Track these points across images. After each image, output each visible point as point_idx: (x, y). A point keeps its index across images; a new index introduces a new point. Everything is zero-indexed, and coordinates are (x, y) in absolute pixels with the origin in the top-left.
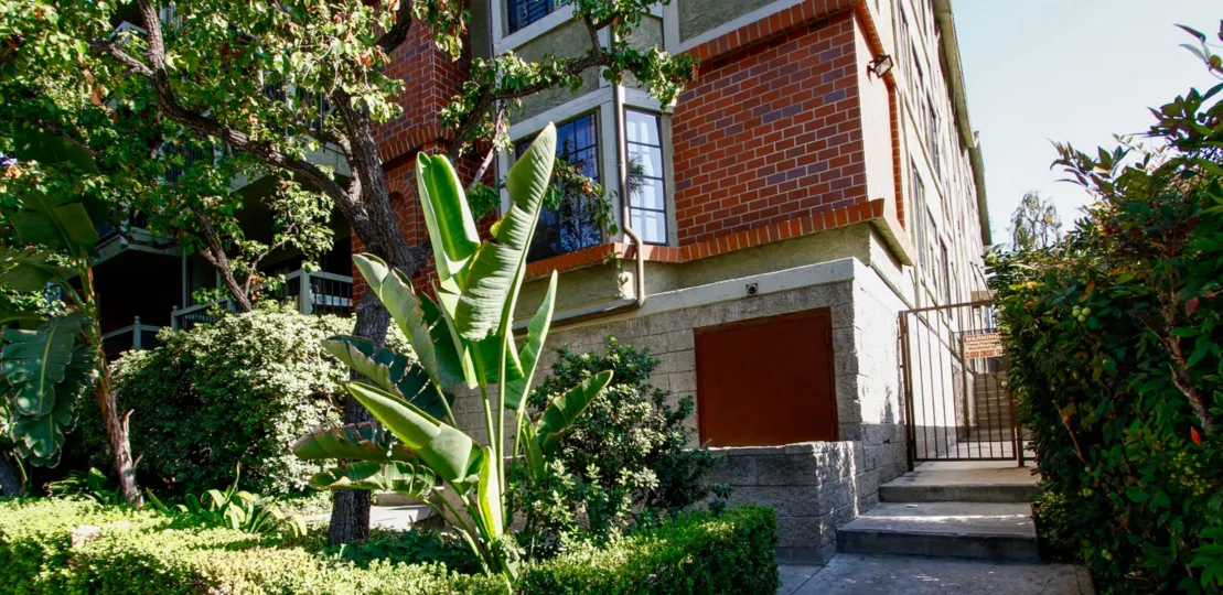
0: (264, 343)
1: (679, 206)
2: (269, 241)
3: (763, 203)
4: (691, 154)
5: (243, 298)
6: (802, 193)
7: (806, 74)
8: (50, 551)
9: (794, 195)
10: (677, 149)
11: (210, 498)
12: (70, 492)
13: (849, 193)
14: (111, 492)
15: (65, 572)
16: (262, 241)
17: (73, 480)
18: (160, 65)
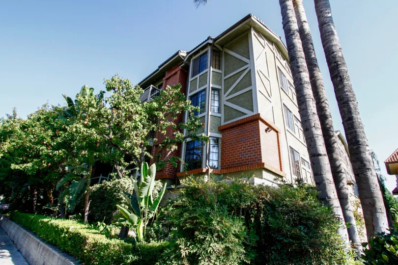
0: (121, 187)
1: (222, 159)
2: (129, 163)
3: (239, 161)
4: (225, 147)
5: (121, 175)
6: (248, 159)
7: (249, 132)
8: (65, 230)
9: (246, 160)
10: (222, 146)
11: (98, 224)
12: (74, 219)
13: (258, 160)
14: (81, 220)
15: (66, 235)
16: (128, 162)
17: (75, 216)
18: (110, 137)
